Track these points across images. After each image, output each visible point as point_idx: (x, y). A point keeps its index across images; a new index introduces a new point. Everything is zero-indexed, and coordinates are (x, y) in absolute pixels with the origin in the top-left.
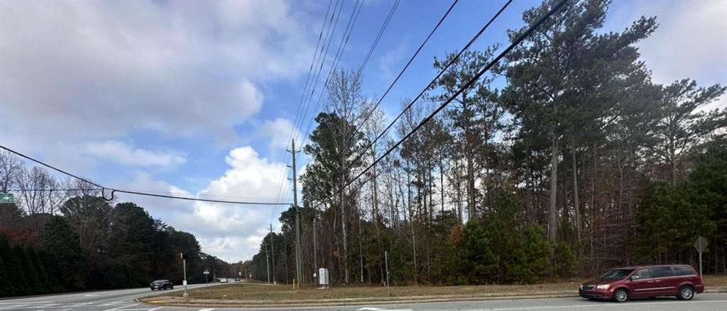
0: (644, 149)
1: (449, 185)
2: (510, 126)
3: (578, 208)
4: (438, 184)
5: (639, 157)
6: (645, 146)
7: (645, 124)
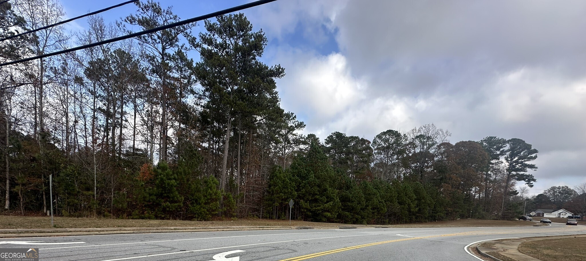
0: (273, 144)
1: (142, 125)
2: (200, 95)
3: (239, 171)
4: (131, 121)
5: (271, 148)
6: (274, 143)
7: (275, 130)
